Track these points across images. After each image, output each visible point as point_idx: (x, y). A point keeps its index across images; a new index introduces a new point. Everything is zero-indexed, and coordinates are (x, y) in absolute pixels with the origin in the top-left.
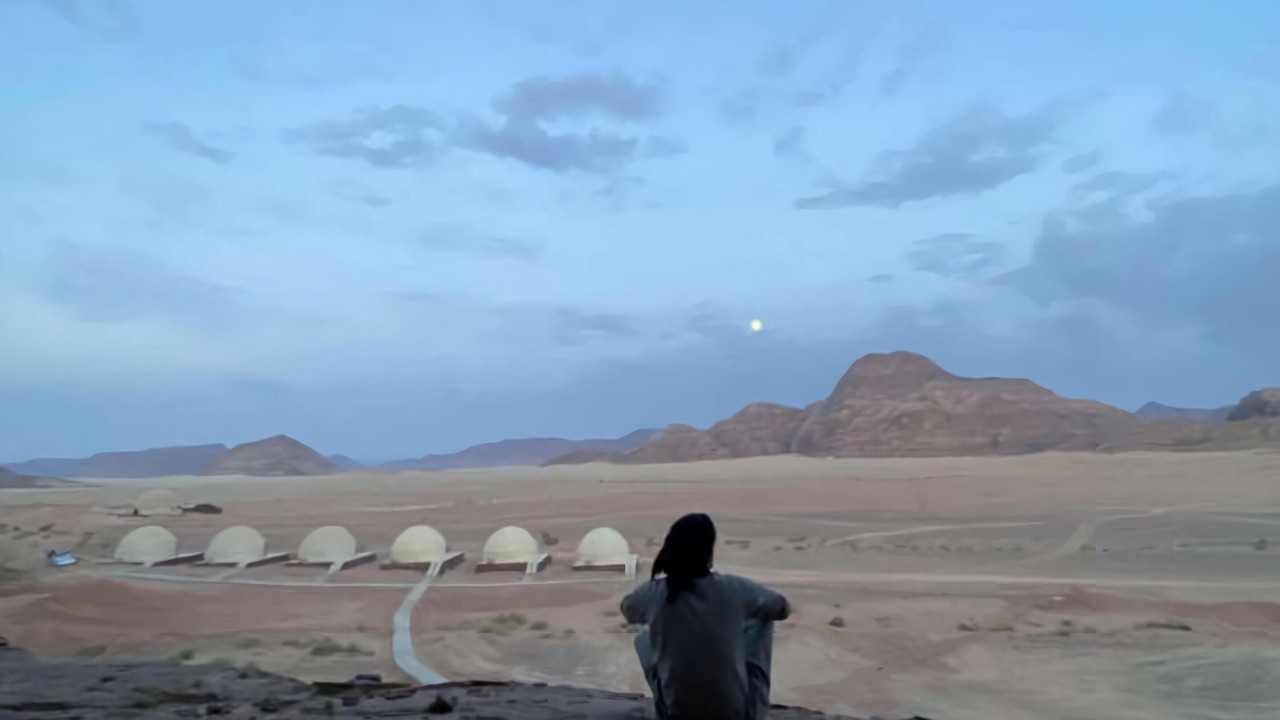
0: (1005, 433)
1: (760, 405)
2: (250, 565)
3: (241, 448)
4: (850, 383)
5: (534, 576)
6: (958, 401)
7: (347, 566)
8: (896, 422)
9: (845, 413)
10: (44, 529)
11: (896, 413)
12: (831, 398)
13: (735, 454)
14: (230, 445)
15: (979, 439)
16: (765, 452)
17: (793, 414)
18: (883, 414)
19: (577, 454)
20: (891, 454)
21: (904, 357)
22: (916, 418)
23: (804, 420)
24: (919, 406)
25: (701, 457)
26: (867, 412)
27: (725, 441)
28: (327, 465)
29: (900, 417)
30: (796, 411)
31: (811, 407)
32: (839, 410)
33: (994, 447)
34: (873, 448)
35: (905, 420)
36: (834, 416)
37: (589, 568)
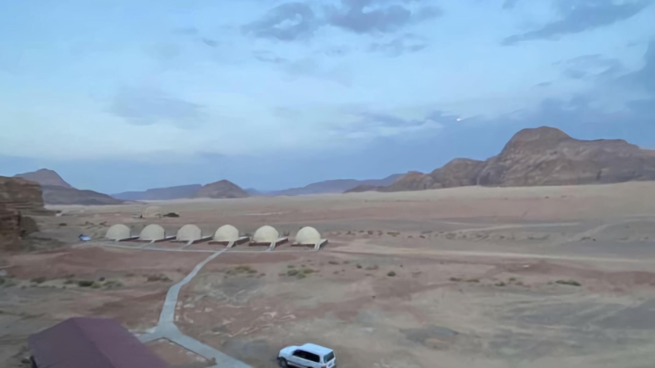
0: (605, 171)
1: (459, 159)
2: (156, 241)
3: (208, 185)
4: (512, 145)
5: (273, 249)
6: (578, 153)
7: (195, 242)
8: (538, 166)
9: (508, 163)
10: (101, 224)
11: (539, 161)
12: (501, 154)
13: (444, 186)
14: (203, 184)
15: (588, 175)
16: (462, 185)
17: (478, 164)
18: (531, 162)
19: (361, 187)
20: (535, 184)
21: (545, 129)
22: (550, 164)
23: (484, 167)
24: (554, 157)
25: (425, 188)
26: (523, 161)
27: (439, 179)
28: (245, 193)
29: (541, 163)
30: (481, 162)
31: (489, 160)
32: (506, 160)
33: (599, 179)
34: (525, 181)
35: (544, 165)
36: (501, 164)
37: (299, 245)
